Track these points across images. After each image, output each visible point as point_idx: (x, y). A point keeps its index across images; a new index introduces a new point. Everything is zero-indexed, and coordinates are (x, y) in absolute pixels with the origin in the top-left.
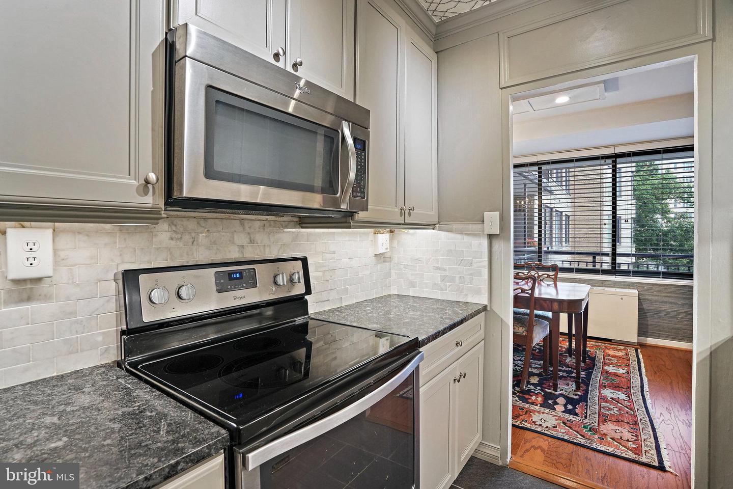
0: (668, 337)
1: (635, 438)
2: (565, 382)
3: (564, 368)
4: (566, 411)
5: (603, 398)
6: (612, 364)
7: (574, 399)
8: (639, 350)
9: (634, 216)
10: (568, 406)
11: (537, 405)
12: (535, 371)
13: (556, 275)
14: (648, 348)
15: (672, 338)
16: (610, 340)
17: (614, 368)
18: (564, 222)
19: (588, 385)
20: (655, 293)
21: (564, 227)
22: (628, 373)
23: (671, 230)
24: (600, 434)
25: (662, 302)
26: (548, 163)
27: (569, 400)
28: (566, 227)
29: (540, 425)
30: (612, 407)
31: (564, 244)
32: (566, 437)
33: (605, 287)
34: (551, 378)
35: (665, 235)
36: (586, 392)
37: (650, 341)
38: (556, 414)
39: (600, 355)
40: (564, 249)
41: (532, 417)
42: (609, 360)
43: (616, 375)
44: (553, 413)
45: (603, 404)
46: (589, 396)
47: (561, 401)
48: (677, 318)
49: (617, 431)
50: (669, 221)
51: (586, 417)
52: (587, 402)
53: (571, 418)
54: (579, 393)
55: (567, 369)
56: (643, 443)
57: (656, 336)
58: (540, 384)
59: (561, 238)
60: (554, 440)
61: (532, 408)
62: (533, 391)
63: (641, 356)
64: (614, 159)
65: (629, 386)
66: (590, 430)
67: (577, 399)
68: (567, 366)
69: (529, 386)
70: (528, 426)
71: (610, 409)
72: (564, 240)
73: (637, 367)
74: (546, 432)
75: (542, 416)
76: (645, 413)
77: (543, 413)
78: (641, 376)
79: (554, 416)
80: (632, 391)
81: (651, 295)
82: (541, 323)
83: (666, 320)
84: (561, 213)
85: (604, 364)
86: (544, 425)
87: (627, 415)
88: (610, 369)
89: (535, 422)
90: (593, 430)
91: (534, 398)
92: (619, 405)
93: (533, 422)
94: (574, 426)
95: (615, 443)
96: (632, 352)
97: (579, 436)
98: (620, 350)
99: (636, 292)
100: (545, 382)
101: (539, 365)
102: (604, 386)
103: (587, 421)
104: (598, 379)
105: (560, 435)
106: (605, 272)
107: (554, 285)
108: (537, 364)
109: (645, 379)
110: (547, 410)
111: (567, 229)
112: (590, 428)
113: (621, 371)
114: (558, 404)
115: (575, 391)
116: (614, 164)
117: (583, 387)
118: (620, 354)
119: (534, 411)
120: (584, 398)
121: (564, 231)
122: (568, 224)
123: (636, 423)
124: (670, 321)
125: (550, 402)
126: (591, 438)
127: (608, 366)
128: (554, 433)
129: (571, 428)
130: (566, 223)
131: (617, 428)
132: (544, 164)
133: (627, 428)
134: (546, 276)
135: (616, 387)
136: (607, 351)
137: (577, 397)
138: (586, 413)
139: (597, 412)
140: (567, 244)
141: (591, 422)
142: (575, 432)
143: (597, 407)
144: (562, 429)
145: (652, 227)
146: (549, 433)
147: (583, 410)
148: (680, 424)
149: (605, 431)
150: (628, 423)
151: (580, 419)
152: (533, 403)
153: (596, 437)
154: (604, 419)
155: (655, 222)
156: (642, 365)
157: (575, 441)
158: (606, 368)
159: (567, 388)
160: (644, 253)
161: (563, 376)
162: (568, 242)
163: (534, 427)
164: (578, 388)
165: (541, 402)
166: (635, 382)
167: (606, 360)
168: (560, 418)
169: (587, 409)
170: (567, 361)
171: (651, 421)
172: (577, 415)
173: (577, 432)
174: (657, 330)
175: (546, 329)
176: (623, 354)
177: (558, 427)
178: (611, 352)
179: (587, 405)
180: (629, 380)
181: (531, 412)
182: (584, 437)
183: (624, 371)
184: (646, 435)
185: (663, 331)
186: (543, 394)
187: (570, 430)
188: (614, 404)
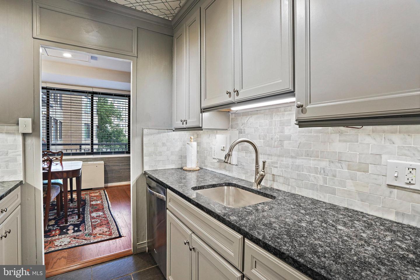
0: (116, 181)
1: (109, 229)
2: (71, 217)
3: (70, 210)
4: (75, 231)
5: (93, 218)
6: (94, 200)
7: (78, 224)
8: (105, 190)
9: (97, 124)
10: (75, 229)
11: (56, 236)
12: (51, 218)
13: (61, 158)
14: (109, 188)
15: (118, 181)
16: (91, 189)
17: (96, 202)
18: (59, 126)
19: (84, 214)
20: (111, 162)
21: (59, 129)
22: (102, 202)
23: (113, 132)
24: (94, 235)
25: (114, 165)
26: (54, 89)
27: (75, 225)
28: (60, 129)
29: (61, 245)
30: (97, 220)
31: (59, 139)
32: (77, 244)
33: (88, 161)
34: (62, 218)
35: (111, 134)
36: (84, 218)
37: (110, 185)
38: (69, 236)
39: (87, 197)
40: (59, 142)
41: (55, 243)
42: (92, 199)
43: (97, 205)
44: (67, 236)
45: (93, 220)
46: (85, 220)
47: (71, 227)
48: (119, 172)
49: (101, 230)
50: (112, 128)
51: (85, 230)
52: (85, 223)
53: (78, 234)
54: (80, 220)
55: (71, 210)
56: (112, 230)
57: (111, 182)
58: (56, 223)
59: (57, 135)
60: (70, 249)
61: (54, 239)
62: (52, 229)
63: (106, 193)
64: (92, 94)
65: (103, 208)
66: (89, 235)
67: (79, 223)
68: (71, 208)
69: (49, 227)
70: (53, 249)
71: (96, 222)
72: (59, 137)
73: (105, 198)
74: (65, 247)
75: (61, 240)
76: (111, 217)
77: (61, 238)
78: (107, 201)
79: (68, 237)
80: (105, 210)
81: (109, 163)
82: (55, 187)
83: (115, 174)
84: (57, 120)
85: (91, 201)
86: (63, 244)
87: (104, 221)
88: (94, 203)
89: (57, 246)
90: (90, 235)
91: (53, 233)
92: (100, 218)
93: (56, 246)
94: (80, 237)
95: (101, 235)
96: (102, 192)
97: (83, 241)
98: (97, 192)
99: (103, 162)
100: (59, 221)
101: (53, 213)
102: (92, 212)
103: (87, 231)
104: (89, 209)
105: (73, 245)
106: (88, 154)
107: (60, 164)
108: (52, 213)
109: (109, 202)
110: (63, 236)
111: (61, 130)
112: (89, 234)
113: (99, 202)
114: (70, 230)
115: (78, 220)
116: (92, 97)
117: (82, 216)
118: (97, 194)
119: (55, 240)
120: (83, 222)
121: (59, 132)
122: (61, 128)
123: (108, 223)
124: (117, 174)
125: (64, 231)
126: (90, 239)
127: (92, 202)
128: (70, 246)
129: (78, 239)
130: (60, 126)
131: (101, 228)
132: (51, 89)
133: (105, 226)
134: (55, 159)
135: (97, 210)
136: (91, 195)
137: (79, 222)
138: (85, 228)
139: (91, 225)
140: (61, 139)
141: (88, 231)
142: (81, 240)
143: (90, 223)
144: (74, 241)
145: (105, 130)
146: (67, 247)
147: (83, 227)
148: (124, 216)
149: (96, 232)
150: (105, 224)
151: (82, 232)
152: (54, 236)
153: (92, 237)
154: (94, 227)
155: (106, 127)
156: (107, 197)
157: (82, 244)
158: (92, 203)
159: (74, 220)
160: (102, 143)
161: (69, 215)
162: (61, 138)
163: (57, 248)
164: (79, 218)
165: (59, 233)
166: (106, 205)
167: (91, 199)
168: (72, 237)
169: (85, 226)
170: (70, 206)
171: (114, 219)
172: (81, 231)
173: (82, 239)
174: (112, 179)
175: (58, 190)
176: (98, 194)
177: (71, 241)
178: (93, 195)
179: (85, 224)
180: (103, 205)
181: (53, 241)
182: (86, 240)
183: (100, 202)
184: (113, 226)
185: (114, 179)
186: (59, 228)
187: (78, 240)
188: (98, 219)
